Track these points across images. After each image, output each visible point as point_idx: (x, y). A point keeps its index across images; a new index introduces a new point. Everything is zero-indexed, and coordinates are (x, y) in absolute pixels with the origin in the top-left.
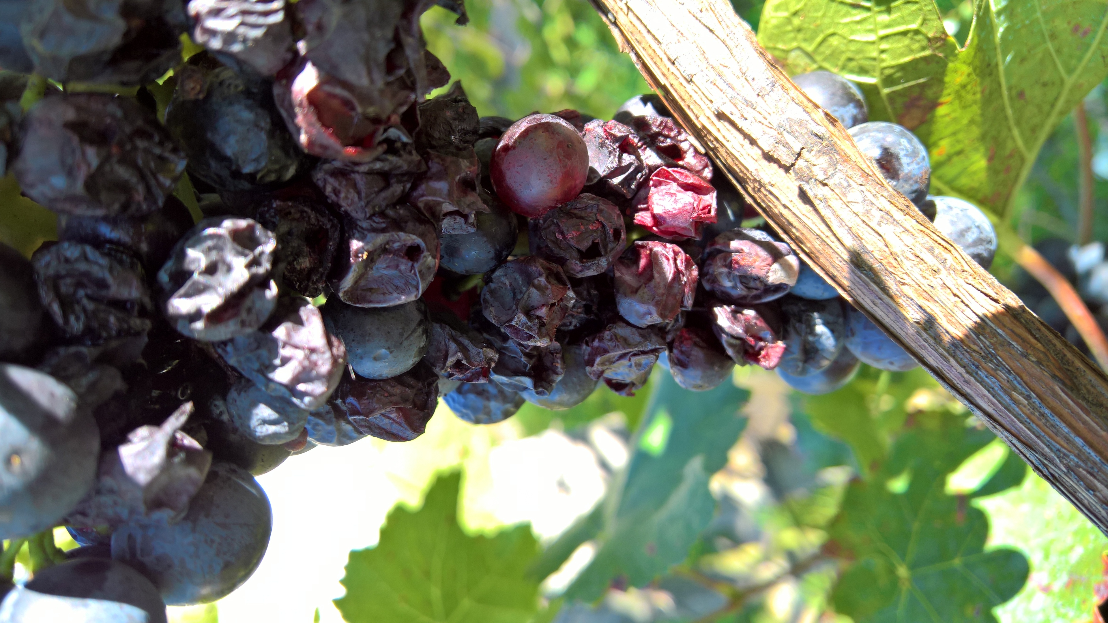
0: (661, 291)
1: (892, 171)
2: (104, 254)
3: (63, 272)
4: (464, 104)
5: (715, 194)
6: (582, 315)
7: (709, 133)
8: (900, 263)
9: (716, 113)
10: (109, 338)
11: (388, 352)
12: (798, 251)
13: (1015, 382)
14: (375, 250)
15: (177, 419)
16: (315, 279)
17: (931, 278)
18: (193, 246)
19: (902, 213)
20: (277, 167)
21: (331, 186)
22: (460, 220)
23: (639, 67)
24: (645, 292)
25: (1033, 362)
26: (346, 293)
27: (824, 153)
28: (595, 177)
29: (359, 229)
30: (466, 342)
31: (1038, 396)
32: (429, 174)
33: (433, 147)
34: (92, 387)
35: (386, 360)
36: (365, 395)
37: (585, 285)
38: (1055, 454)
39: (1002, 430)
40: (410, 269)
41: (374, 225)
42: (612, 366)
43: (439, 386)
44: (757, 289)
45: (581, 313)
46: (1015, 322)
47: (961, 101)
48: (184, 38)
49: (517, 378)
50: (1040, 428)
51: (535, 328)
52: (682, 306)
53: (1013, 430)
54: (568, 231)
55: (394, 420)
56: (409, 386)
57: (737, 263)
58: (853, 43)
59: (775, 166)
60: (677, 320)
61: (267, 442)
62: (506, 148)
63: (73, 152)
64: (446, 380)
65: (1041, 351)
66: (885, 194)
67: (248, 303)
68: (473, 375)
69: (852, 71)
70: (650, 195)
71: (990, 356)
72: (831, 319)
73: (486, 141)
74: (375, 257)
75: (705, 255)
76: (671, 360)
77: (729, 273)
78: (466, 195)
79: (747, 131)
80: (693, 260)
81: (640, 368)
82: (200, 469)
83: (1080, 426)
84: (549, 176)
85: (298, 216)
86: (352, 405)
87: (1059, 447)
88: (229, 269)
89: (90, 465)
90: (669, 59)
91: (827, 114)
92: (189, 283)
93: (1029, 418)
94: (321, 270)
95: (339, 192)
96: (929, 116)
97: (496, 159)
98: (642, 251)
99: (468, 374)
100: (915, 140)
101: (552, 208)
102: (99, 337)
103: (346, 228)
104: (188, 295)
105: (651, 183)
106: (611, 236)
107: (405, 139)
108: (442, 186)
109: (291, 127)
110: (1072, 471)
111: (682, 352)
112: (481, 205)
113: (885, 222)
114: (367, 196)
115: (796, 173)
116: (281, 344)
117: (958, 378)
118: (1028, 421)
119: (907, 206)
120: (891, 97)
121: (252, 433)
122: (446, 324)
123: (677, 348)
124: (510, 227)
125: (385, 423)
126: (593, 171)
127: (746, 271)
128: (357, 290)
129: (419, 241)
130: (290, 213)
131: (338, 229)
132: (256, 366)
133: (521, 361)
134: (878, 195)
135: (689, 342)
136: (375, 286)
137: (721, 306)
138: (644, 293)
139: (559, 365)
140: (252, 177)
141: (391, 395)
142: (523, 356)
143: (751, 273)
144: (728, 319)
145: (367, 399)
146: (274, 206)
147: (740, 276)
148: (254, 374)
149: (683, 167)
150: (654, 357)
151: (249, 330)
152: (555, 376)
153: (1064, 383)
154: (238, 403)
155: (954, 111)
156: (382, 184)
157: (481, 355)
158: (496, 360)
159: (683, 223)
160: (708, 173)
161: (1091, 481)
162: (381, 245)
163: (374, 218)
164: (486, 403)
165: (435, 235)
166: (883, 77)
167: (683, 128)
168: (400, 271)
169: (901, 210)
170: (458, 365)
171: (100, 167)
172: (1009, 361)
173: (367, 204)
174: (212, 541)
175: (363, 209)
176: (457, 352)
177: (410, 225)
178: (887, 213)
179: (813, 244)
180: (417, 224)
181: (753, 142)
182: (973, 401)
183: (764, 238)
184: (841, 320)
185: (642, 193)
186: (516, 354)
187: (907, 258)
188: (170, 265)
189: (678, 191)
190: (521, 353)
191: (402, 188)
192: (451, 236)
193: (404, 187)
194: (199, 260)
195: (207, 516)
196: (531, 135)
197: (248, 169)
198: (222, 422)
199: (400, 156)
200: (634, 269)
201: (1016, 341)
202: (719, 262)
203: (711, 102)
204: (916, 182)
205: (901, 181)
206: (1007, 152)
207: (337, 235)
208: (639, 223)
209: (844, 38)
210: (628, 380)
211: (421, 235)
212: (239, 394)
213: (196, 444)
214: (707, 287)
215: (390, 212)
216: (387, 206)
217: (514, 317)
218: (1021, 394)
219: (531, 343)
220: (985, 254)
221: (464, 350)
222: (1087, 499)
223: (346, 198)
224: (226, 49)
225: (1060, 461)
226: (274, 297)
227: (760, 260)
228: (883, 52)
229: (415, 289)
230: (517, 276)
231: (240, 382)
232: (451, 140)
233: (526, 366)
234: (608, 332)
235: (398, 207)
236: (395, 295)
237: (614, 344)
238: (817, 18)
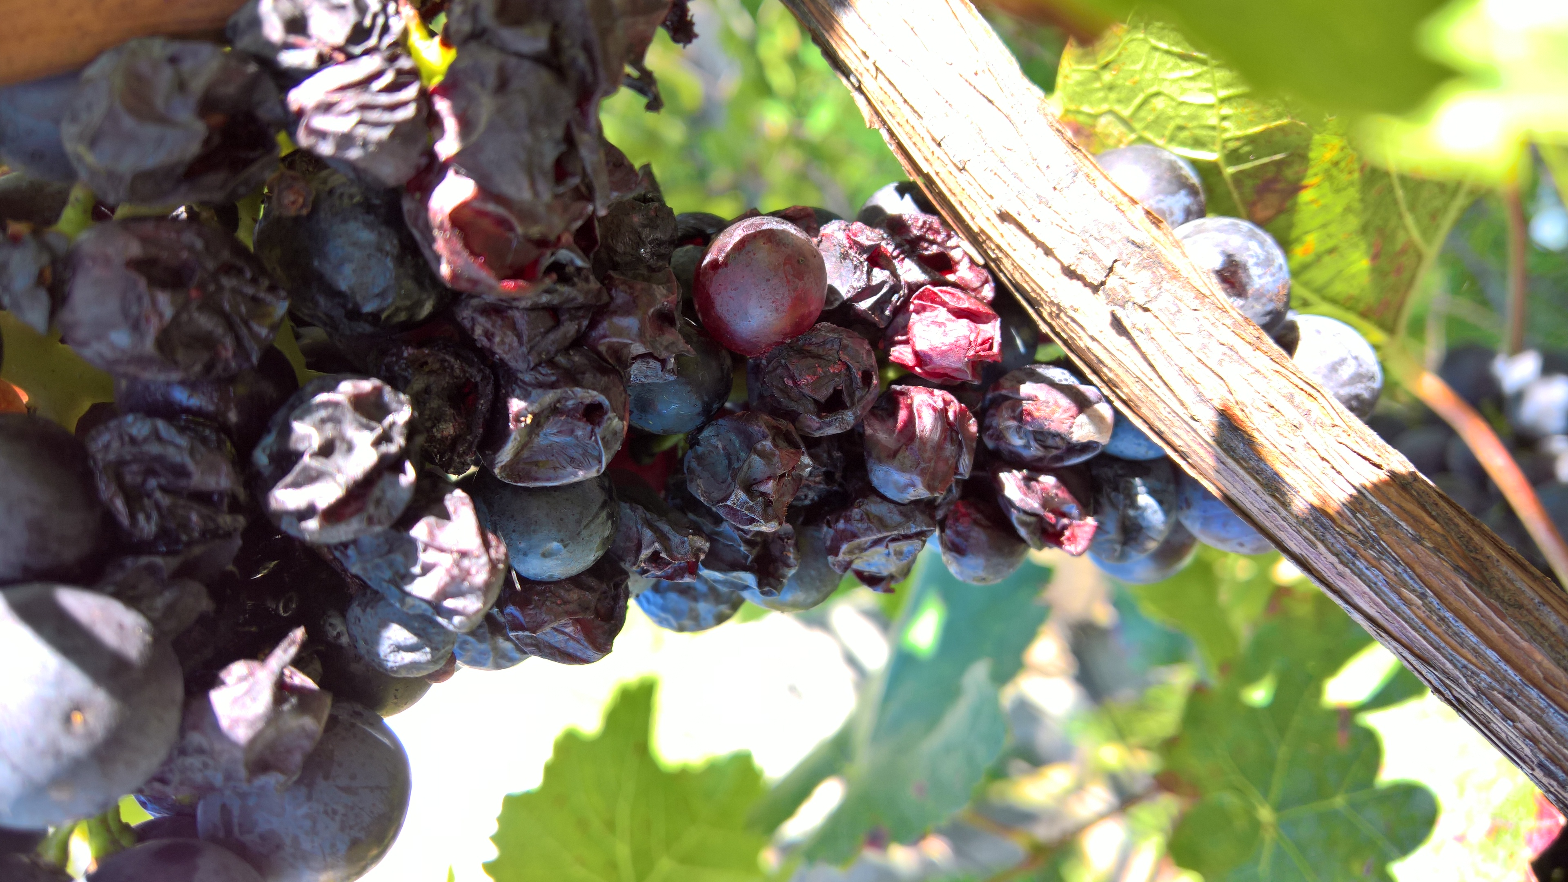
0: (928, 454)
1: (1237, 285)
2: (182, 430)
3: (128, 457)
4: (657, 204)
5: (998, 323)
6: (822, 486)
7: (989, 238)
8: (1249, 415)
9: (998, 212)
10: (190, 544)
11: (561, 546)
12: (1112, 398)
13: (1405, 576)
14: (542, 411)
15: (285, 651)
16: (461, 450)
17: (1290, 436)
18: (301, 418)
19: (1251, 348)
20: (408, 303)
21: (481, 328)
22: (653, 363)
23: (893, 148)
24: (906, 456)
25: (1428, 548)
26: (503, 468)
27: (1144, 267)
28: (836, 300)
29: (520, 384)
30: (666, 528)
31: (1436, 594)
32: (612, 307)
33: (615, 266)
34: (170, 609)
35: (559, 556)
36: (530, 604)
37: (825, 445)
38: (1461, 671)
39: (1389, 639)
40: (589, 435)
41: (540, 377)
42: (864, 554)
43: (629, 584)
44: (1057, 448)
45: (820, 483)
46: (1404, 494)
47: (1332, 184)
48: (282, 137)
49: (735, 574)
50: (1440, 637)
51: (759, 509)
52: (956, 473)
53: (1404, 639)
54: (800, 375)
55: (569, 635)
56: (590, 589)
57: (1029, 414)
58: (1184, 106)
59: (1079, 284)
60: (950, 490)
61: (403, 674)
62: (714, 264)
63: (139, 299)
64: (638, 577)
65: (1438, 534)
66: (1229, 322)
67: (376, 492)
68: (675, 570)
69: (1183, 144)
70: (910, 324)
71: (1370, 540)
72: (1157, 485)
73: (687, 251)
74: (542, 420)
75: (987, 402)
76: (943, 543)
77: (1020, 428)
78: (663, 334)
79: (1039, 238)
80: (970, 410)
81: (901, 557)
82: (317, 718)
83: (1493, 634)
84: (773, 302)
85: (437, 366)
86: (514, 616)
87: (1466, 663)
88: (350, 448)
89: (173, 717)
90: (934, 140)
91: (1148, 213)
92: (297, 468)
93: (1424, 623)
94: (468, 437)
95: (493, 335)
96: (1288, 204)
97: (701, 278)
98: (901, 398)
99: (669, 570)
100: (1269, 240)
101: (778, 344)
102: (178, 541)
103: (502, 382)
104: (296, 485)
105: (912, 307)
106: (859, 381)
107: (579, 263)
108: (630, 323)
109: (427, 253)
110: (1484, 694)
111: (958, 534)
112: (683, 346)
113: (1227, 359)
114: (530, 341)
115: (1108, 295)
116: (420, 547)
117: (1329, 569)
118: (1424, 627)
119: (1258, 338)
120: (1238, 178)
121: (381, 663)
122: (637, 503)
123: (950, 528)
124: (722, 370)
125: (558, 640)
126: (832, 291)
127: (1041, 426)
128: (518, 463)
129: (601, 398)
130: (426, 363)
131: (492, 382)
132: (388, 574)
133: (739, 551)
134: (1218, 323)
135: (966, 519)
136: (542, 458)
137: (1010, 471)
138: (904, 457)
139: (791, 555)
140: (374, 317)
141: (566, 602)
142: (742, 544)
143: (1049, 429)
144: (1019, 488)
145: (533, 608)
146: (405, 354)
147: (1034, 432)
148: (385, 585)
149: (954, 285)
150: (920, 542)
151: (378, 529)
152: (786, 570)
153: (1470, 578)
154: (362, 621)
155: (1323, 196)
156: (550, 323)
157: (687, 545)
158: (707, 550)
159: (955, 362)
160: (988, 292)
161: (1509, 708)
162: (550, 404)
163: (540, 368)
164: (693, 604)
165: (622, 388)
166: (1226, 152)
167: (953, 230)
168: (576, 437)
169: (1250, 343)
170: (655, 558)
171: (176, 318)
172: (1397, 548)
173: (531, 349)
174: (335, 812)
175: (525, 357)
176: (653, 542)
177: (589, 377)
178: (1231, 349)
179: (1130, 388)
180: (599, 375)
181: (1048, 252)
182: (1350, 600)
183: (1066, 380)
184: (1171, 487)
185: (900, 319)
186: (733, 540)
187: (1258, 409)
188: (270, 440)
189: (948, 320)
190: (739, 540)
191: (577, 327)
192: (643, 385)
193: (580, 325)
194: (309, 437)
195: (326, 777)
196: (748, 247)
197: (368, 308)
198: (341, 647)
199: (573, 285)
200: (890, 423)
201: (1406, 521)
202: (1006, 413)
203: (991, 197)
204: (1271, 300)
205: (1250, 299)
206: (1398, 246)
207: (489, 389)
208: (896, 361)
209: (1172, 99)
210: (885, 573)
211: (604, 391)
212: (364, 611)
213: (310, 683)
214: (990, 444)
215: (561, 359)
216: (557, 352)
217: (730, 495)
218: (1413, 591)
219: (754, 528)
220: (1366, 395)
221: (662, 538)
222: (1505, 733)
223: (502, 342)
224: (339, 155)
225: (1468, 681)
226: (412, 484)
227: (1060, 410)
228: (1224, 118)
229: (596, 462)
230: (733, 437)
231: (364, 595)
232: (641, 255)
233: (747, 557)
234: (856, 510)
235: (572, 353)
236: (570, 469)
237: (865, 526)
238: (1135, 72)
